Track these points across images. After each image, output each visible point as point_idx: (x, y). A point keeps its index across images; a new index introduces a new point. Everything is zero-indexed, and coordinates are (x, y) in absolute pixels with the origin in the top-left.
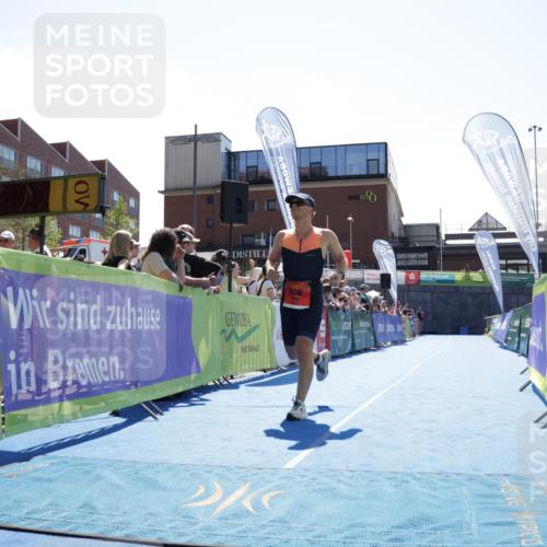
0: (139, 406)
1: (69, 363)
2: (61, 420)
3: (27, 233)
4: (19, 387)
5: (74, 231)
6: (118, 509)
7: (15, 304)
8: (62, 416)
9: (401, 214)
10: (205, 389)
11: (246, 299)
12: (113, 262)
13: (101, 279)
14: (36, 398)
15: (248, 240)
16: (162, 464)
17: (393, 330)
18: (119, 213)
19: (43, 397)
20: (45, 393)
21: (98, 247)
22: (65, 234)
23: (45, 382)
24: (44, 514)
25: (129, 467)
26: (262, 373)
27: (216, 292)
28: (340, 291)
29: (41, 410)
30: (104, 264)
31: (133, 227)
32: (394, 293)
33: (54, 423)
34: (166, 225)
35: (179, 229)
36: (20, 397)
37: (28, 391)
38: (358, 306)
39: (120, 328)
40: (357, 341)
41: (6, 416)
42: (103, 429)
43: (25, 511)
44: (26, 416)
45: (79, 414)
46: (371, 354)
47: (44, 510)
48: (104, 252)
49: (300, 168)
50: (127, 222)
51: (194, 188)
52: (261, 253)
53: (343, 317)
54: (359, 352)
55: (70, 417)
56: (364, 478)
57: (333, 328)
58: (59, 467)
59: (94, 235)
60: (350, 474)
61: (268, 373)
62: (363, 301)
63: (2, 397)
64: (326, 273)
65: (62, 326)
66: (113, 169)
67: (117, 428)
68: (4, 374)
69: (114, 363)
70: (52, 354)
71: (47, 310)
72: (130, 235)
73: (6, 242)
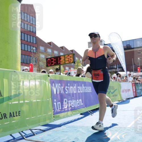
0: (87, 112)
1: (69, 102)
4: (57, 109)
5: (67, 68)
7: (55, 87)
8: (68, 115)
11: (113, 82)
12: (78, 75)
13: (75, 80)
15: (112, 67)
18: (78, 63)
19: (63, 111)
20: (64, 110)
21: (74, 72)
22: (65, 69)
23: (63, 107)
25: (86, 128)
26: (118, 102)
28: (138, 79)
29: (63, 114)
30: (76, 76)
33: (67, 117)
36: (58, 111)
37: (60, 109)
39: (81, 92)
41: (55, 116)
42: (78, 118)
43: (61, 140)
44: (59, 115)
45: (72, 115)
47: (66, 139)
48: (75, 73)
49: (124, 47)
50: (80, 65)
52: (115, 70)
53: (139, 85)
55: (70, 115)
57: (137, 89)
59: (72, 69)
61: (120, 102)
63: (53, 111)
64: (133, 74)
65: (67, 93)
66: (75, 52)
67: (82, 118)
68: (53, 105)
69: (80, 101)
70: (65, 100)
71: (63, 89)
72: (81, 68)
73: (51, 72)
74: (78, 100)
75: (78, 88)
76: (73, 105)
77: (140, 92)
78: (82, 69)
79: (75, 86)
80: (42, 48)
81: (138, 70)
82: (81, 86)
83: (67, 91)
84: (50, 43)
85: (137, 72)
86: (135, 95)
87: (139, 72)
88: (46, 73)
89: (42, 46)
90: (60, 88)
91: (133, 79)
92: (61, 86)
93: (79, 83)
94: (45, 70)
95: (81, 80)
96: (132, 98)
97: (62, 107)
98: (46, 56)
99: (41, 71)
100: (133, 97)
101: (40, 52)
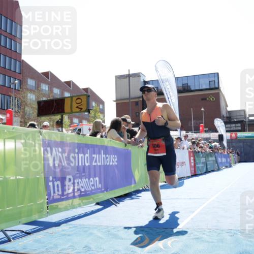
0: (108, 200)
1: (76, 181)
2: (73, 207)
3: (55, 123)
4: (54, 192)
5: (76, 121)
6: (101, 248)
7: (51, 155)
8: (74, 205)
9: (227, 106)
10: (138, 191)
12: (94, 134)
13: (89, 142)
14: (62, 197)
16: (120, 227)
17: (226, 161)
18: (96, 111)
19: (65, 197)
20: (66, 195)
21: (87, 128)
22: (72, 122)
23: (65, 190)
24: (68, 250)
25: (105, 228)
27: (142, 147)
28: (199, 144)
29: (64, 203)
30: (90, 135)
31: (102, 118)
32: (225, 143)
33: (70, 209)
34: (117, 116)
35: (123, 117)
36: (55, 197)
37: (58, 195)
38: (208, 150)
39: (99, 164)
40: (208, 167)
41: (49, 206)
42: (92, 211)
43: (59, 250)
45: (82, 204)
46: (215, 172)
47: (68, 249)
48: (90, 130)
49: (178, 87)
50: (99, 116)
51: (129, 99)
53: (201, 156)
54: (210, 172)
55: (77, 206)
56: (215, 232)
57: (197, 161)
58: (74, 229)
59: (85, 122)
60: (209, 230)
62: (210, 148)
63: (47, 197)
64: (192, 135)
65: (72, 165)
66: (92, 91)
67: (98, 210)
68: (47, 187)
69: (96, 181)
70: (68, 177)
71: (66, 157)
72: (101, 121)
73: (45, 127)
74: (92, 179)
75: (94, 157)
76: (82, 187)
77: (202, 167)
78: (103, 124)
79: (87, 153)
80: (31, 82)
81: (201, 128)
82: (99, 153)
83: (72, 163)
84: (46, 74)
85: (199, 132)
86: (193, 172)
87: (202, 132)
88: (36, 128)
89: (32, 78)
90: (60, 156)
91: (191, 144)
92: (63, 152)
93: (95, 149)
94: (35, 123)
95: (99, 143)
96: (189, 177)
97: (63, 190)
98: (38, 97)
99: (28, 124)
100: (190, 175)
101: (27, 89)
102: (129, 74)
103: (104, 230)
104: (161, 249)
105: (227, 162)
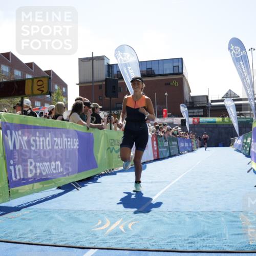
0: (70, 184)
1: (38, 165)
5: (38, 104)
6: (61, 232)
9: (190, 91)
13: (50, 126)
14: (22, 182)
15: (119, 105)
16: (81, 210)
18: (58, 94)
19: (25, 181)
22: (34, 105)
23: (27, 174)
24: (27, 235)
25: (66, 212)
31: (65, 101)
33: (31, 193)
39: (60, 148)
40: (172, 151)
42: (53, 195)
43: (19, 234)
46: (177, 157)
47: (27, 233)
49: (141, 71)
50: (62, 99)
51: (93, 82)
53: (164, 140)
54: (172, 156)
57: (160, 145)
58: (34, 213)
59: (47, 105)
65: (33, 148)
66: (54, 74)
68: (8, 171)
69: (58, 165)
71: (26, 141)
74: (53, 163)
75: (55, 141)
76: (44, 171)
81: (164, 113)
82: (61, 137)
83: (33, 146)
85: (162, 117)
86: (156, 156)
87: (165, 117)
90: (20, 139)
92: (23, 135)
93: (56, 132)
96: (151, 162)
100: (153, 159)
102: (93, 57)
103: (64, 214)
104: (122, 231)
105: (189, 146)
